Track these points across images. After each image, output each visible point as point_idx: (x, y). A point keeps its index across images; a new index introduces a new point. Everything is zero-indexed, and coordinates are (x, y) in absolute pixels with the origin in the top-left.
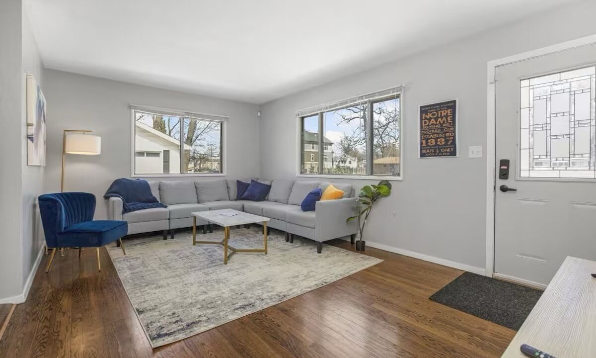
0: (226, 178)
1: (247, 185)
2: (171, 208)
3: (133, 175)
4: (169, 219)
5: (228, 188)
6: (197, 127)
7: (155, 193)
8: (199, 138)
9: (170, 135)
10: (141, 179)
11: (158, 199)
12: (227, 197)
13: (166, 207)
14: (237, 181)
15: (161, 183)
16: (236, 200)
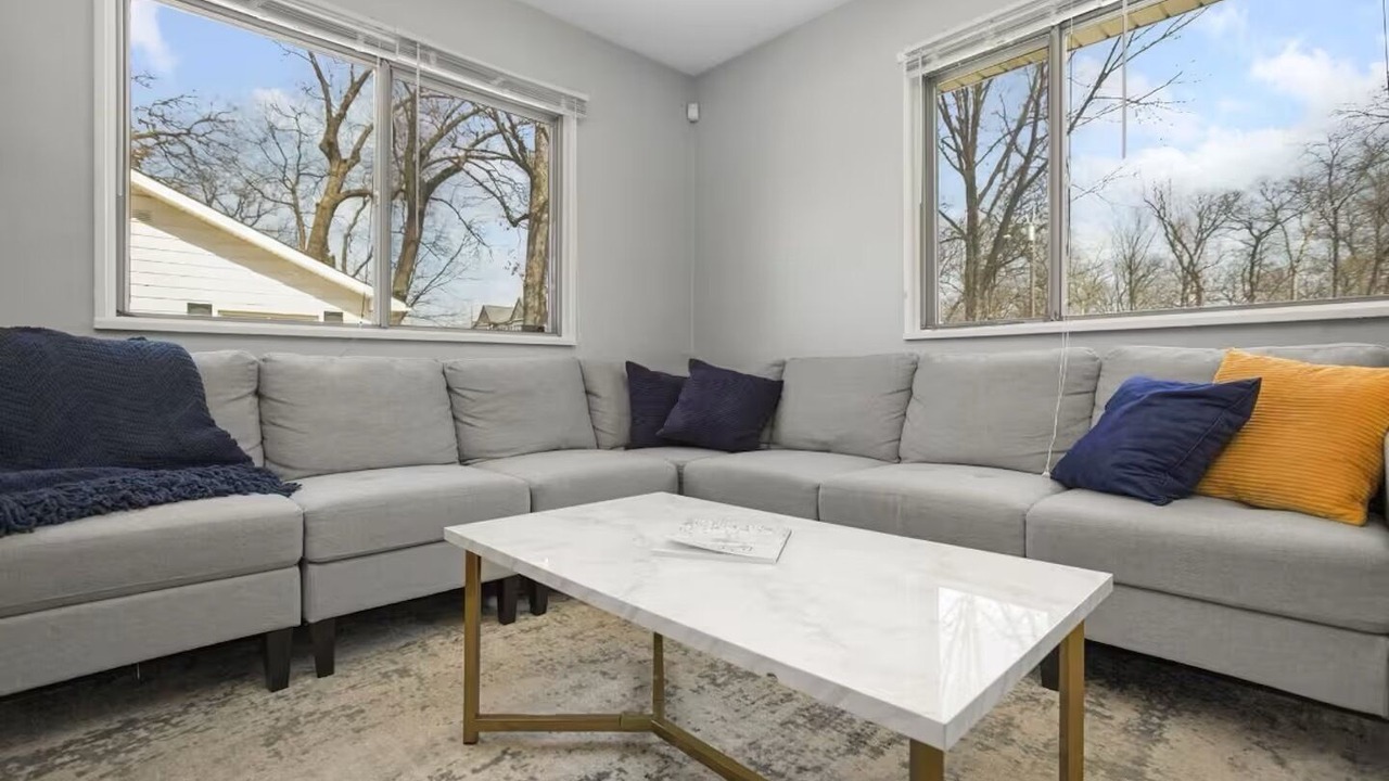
0: (580, 355)
1: (677, 384)
2: (318, 494)
3: (107, 317)
4: (302, 564)
5: (587, 392)
6: (418, 273)
7: (233, 416)
8: (422, 298)
9: (344, 270)
10: (151, 339)
11: (249, 445)
12: (587, 434)
13: (289, 491)
14: (629, 364)
15: (267, 367)
16: (628, 447)
